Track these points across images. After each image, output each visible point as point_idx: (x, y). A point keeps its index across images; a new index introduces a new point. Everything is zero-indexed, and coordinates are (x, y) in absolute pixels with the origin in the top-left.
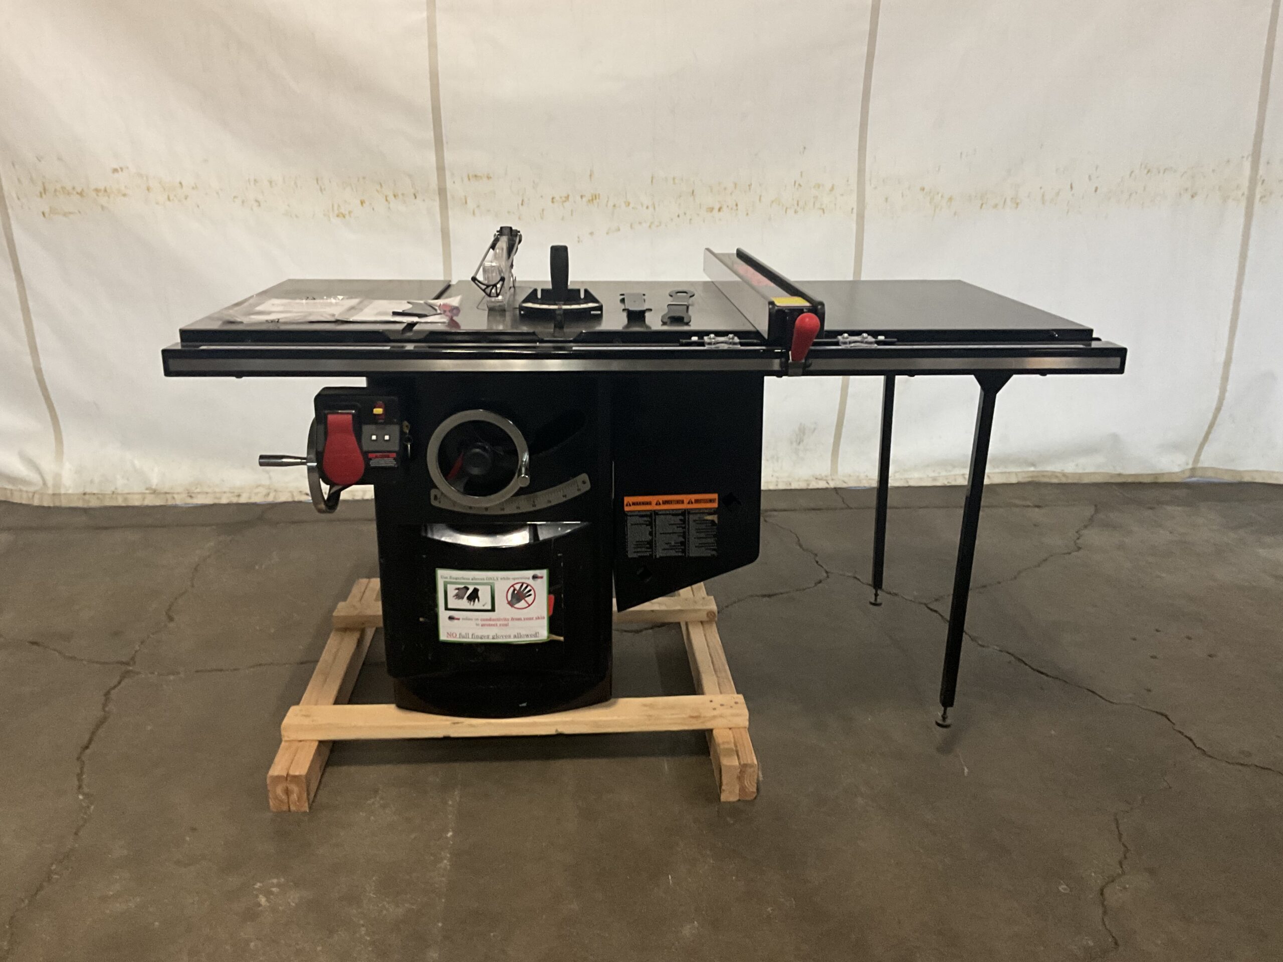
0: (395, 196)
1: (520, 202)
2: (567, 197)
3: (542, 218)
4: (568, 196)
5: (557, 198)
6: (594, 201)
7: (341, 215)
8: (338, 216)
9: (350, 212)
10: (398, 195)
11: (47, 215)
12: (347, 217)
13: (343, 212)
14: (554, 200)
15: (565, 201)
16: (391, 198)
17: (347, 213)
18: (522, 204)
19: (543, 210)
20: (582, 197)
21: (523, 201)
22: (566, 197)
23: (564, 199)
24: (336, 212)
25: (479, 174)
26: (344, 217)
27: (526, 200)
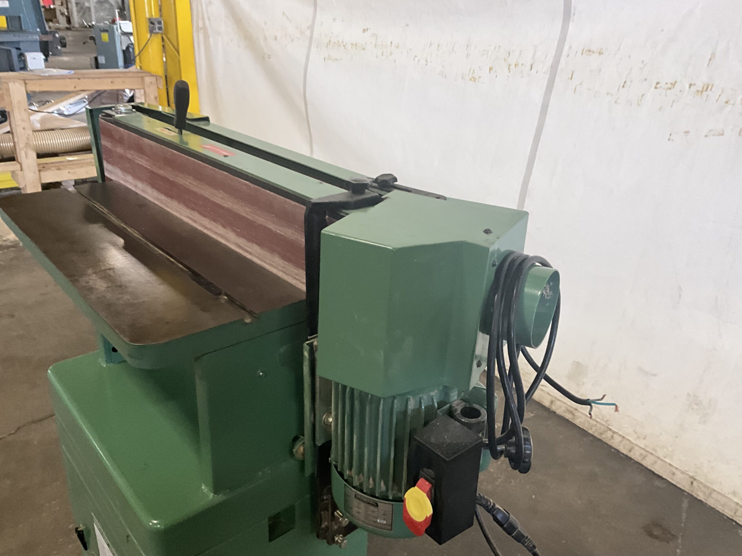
0: (516, 65)
1: (622, 85)
2: (674, 85)
3: (639, 105)
4: (676, 82)
5: (662, 84)
6: (704, 93)
7: (473, 79)
8: (470, 80)
9: (480, 77)
10: (518, 65)
11: (326, 59)
12: (477, 80)
13: (475, 77)
14: (658, 86)
15: (670, 89)
16: (512, 67)
17: (478, 78)
18: (623, 87)
19: (643, 95)
20: (691, 85)
21: (625, 82)
22: (672, 84)
23: (669, 86)
24: (471, 76)
25: (592, 49)
26: (475, 81)
27: (628, 83)
